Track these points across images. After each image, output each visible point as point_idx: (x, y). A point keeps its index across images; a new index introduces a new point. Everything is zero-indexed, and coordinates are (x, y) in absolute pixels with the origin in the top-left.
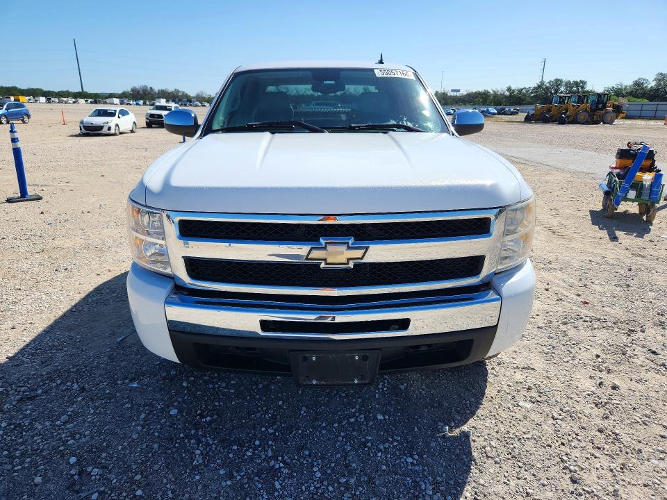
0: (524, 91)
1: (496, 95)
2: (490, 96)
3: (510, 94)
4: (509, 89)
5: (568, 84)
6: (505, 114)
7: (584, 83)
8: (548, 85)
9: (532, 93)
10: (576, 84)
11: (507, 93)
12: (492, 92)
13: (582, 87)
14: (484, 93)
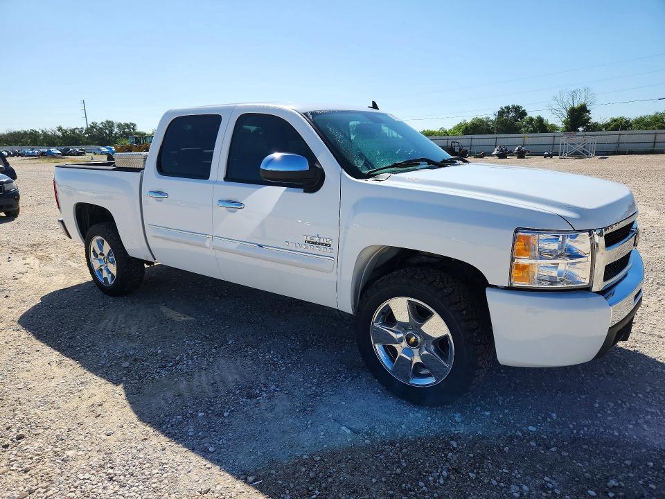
0: (77, 131)
1: (45, 135)
2: (39, 136)
3: (63, 134)
4: (60, 129)
5: (119, 126)
6: (70, 154)
7: (134, 125)
8: (101, 126)
9: (86, 133)
10: (128, 126)
11: (59, 134)
12: (41, 132)
13: (133, 129)
14: (31, 133)
